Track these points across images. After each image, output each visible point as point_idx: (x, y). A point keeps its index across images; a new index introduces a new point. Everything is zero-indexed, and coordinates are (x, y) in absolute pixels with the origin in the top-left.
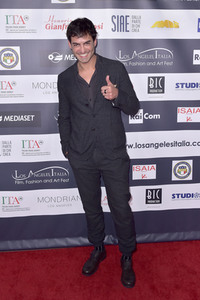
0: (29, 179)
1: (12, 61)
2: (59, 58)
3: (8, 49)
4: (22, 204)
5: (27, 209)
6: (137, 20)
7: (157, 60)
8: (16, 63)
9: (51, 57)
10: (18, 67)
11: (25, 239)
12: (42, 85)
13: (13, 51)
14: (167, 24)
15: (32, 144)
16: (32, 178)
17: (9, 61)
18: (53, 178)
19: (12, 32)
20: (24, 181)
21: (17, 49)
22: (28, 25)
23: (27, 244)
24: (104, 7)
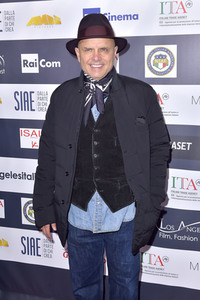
0: (179, 234)
1: (164, 65)
3: (161, 49)
8: (171, 68)
10: (173, 74)
13: (167, 51)
15: (186, 183)
17: (161, 65)
19: (168, 25)
20: (172, 235)
21: (173, 48)
22: (191, 14)
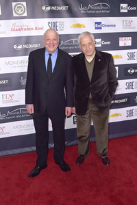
2: (20, 47)
4: (5, 131)
5: (8, 133)
6: (62, 24)
7: (74, 46)
9: (15, 47)
11: (8, 149)
12: (11, 63)
14: (78, 26)
16: (9, 115)
18: (21, 114)
23: (10, 152)
24: (43, 17)
